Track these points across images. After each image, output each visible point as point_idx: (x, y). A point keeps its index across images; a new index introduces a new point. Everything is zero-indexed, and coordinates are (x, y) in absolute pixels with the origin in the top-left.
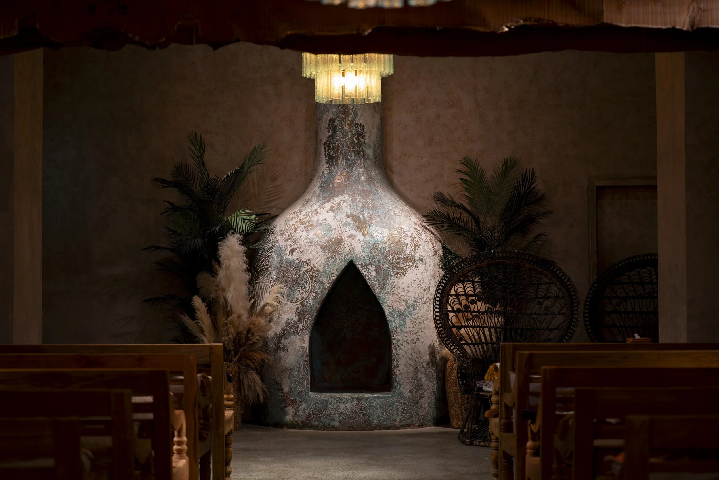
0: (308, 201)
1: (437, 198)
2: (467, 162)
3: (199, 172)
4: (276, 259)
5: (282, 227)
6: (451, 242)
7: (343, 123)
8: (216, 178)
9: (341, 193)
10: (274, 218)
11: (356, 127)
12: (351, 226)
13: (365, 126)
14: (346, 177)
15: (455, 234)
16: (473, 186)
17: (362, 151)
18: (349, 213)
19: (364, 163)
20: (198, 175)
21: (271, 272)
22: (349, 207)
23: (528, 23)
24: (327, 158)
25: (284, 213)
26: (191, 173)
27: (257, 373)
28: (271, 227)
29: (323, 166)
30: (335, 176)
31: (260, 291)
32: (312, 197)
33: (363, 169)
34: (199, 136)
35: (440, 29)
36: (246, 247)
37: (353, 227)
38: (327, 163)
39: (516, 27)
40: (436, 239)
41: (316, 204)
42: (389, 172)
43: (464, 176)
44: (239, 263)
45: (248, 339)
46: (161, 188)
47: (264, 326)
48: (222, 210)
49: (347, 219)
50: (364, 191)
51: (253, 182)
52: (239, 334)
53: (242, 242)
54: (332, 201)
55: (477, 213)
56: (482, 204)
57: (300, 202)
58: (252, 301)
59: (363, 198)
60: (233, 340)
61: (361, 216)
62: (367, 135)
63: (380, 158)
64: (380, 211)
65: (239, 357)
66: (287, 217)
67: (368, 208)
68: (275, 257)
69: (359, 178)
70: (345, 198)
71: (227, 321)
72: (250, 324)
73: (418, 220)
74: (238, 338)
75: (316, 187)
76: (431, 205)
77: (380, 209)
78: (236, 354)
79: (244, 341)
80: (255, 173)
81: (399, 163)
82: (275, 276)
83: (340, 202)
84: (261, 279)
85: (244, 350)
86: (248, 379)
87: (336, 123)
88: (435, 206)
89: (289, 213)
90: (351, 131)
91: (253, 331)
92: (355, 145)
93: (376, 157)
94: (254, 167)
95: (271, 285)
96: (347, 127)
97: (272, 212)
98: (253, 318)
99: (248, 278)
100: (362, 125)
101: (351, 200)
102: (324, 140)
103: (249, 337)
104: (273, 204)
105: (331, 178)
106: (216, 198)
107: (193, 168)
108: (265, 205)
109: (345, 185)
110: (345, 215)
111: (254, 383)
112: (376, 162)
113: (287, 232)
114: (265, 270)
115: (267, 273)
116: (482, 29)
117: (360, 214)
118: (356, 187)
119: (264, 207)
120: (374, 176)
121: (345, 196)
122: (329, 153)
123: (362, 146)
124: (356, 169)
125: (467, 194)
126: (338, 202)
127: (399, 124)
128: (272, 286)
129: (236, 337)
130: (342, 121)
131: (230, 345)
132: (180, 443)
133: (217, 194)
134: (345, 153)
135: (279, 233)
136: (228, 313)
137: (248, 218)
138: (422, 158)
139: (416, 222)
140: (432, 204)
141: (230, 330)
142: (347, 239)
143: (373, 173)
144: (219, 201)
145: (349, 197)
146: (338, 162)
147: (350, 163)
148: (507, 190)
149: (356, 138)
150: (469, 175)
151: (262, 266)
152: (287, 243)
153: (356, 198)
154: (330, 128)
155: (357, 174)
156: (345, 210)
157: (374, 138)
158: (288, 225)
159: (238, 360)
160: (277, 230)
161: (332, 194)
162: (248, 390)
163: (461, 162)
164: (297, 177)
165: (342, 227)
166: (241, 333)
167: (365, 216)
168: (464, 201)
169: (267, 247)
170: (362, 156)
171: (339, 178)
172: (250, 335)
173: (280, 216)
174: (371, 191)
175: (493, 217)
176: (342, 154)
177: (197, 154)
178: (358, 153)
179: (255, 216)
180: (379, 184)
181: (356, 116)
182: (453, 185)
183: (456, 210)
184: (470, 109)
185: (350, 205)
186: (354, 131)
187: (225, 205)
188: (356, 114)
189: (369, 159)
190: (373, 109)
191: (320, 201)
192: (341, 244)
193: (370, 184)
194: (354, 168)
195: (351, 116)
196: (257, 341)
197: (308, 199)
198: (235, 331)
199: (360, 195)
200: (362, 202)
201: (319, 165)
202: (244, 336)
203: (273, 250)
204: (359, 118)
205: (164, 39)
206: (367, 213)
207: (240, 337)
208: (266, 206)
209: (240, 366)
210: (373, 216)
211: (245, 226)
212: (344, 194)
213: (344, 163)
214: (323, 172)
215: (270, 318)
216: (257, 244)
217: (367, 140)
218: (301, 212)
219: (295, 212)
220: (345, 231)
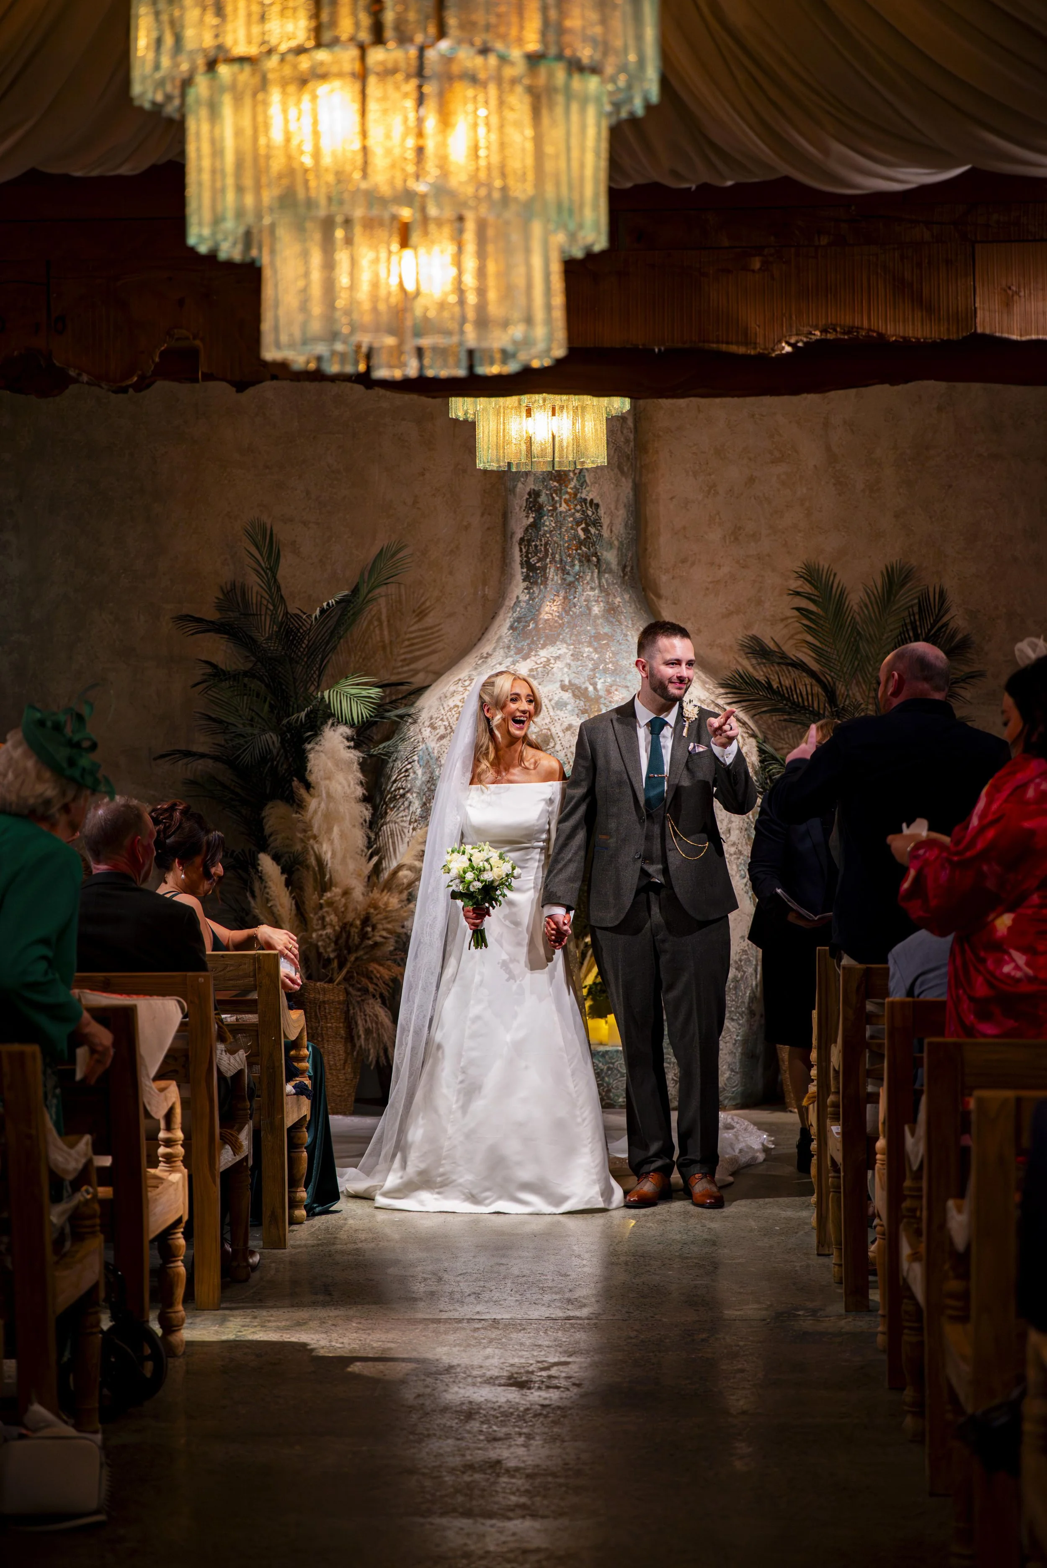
0: (486, 658)
1: (750, 647)
2: (811, 574)
3: (268, 602)
4: (420, 776)
5: (433, 710)
6: (779, 736)
7: (557, 498)
8: (301, 614)
9: (551, 640)
10: (420, 691)
11: (582, 506)
12: (569, 707)
13: (601, 503)
14: (563, 609)
15: (785, 720)
16: (822, 622)
17: (595, 554)
18: (567, 683)
19: (599, 579)
20: (267, 608)
21: (410, 802)
22: (566, 670)
23: (830, 336)
24: (525, 570)
25: (438, 682)
26: (254, 601)
27: (384, 1003)
28: (412, 711)
29: (517, 586)
30: (540, 607)
31: (390, 840)
32: (495, 649)
33: (597, 591)
34: (269, 527)
35: (660, 350)
36: (362, 752)
37: (573, 710)
38: (524, 580)
39: (805, 343)
40: (745, 730)
41: (501, 664)
42: (652, 596)
43: (804, 603)
44: (349, 786)
45: (364, 936)
46: (192, 634)
47: (397, 910)
48: (315, 676)
49: (563, 693)
50: (597, 637)
51: (379, 620)
52: (345, 927)
53: (352, 744)
54: (533, 658)
55: (832, 678)
56: (841, 660)
57: (471, 659)
58: (375, 859)
59: (596, 650)
60: (334, 939)
61: (591, 688)
62: (605, 521)
63: (632, 568)
64: (629, 677)
65: (348, 972)
66: (445, 690)
67: (605, 670)
68: (420, 772)
69: (589, 609)
70: (560, 652)
71: (322, 901)
72: (369, 906)
73: (707, 694)
74: (344, 935)
75: (502, 628)
76: (738, 662)
77: (629, 672)
78: (341, 966)
79: (357, 940)
80: (382, 601)
81: (673, 578)
82: (419, 810)
83: (549, 660)
84: (391, 815)
85: (357, 959)
86: (365, 1015)
87: (543, 499)
88: (745, 663)
89: (449, 681)
90: (573, 515)
91: (374, 920)
92: (581, 543)
93: (625, 567)
94: (382, 590)
95: (411, 827)
96: (563, 508)
97: (418, 680)
98: (376, 894)
99: (367, 814)
100: (595, 501)
101: (572, 655)
102: (519, 534)
103: (367, 932)
104: (420, 665)
105: (534, 610)
106: (302, 653)
107: (257, 593)
108: (402, 666)
109: (560, 625)
110: (558, 685)
111: (377, 1023)
112: (624, 577)
113: (442, 720)
114: (399, 797)
115: (403, 804)
116: (742, 350)
117: (587, 684)
118: (582, 629)
119: (400, 670)
120: (619, 606)
121: (560, 647)
122: (529, 559)
123: (594, 544)
124: (583, 591)
125: (810, 638)
126: (545, 659)
127: (672, 499)
128: (414, 829)
129: (341, 932)
130: (554, 495)
131: (329, 950)
132: (169, 1143)
133: (304, 646)
134: (561, 560)
135: (427, 723)
136: (324, 886)
137: (364, 693)
138: (719, 566)
139: (703, 698)
140: (740, 660)
141: (328, 919)
142: (561, 734)
143: (618, 599)
144: (308, 659)
145: (568, 649)
146: (547, 578)
147: (570, 579)
148: (891, 631)
149: (583, 529)
150: (814, 601)
151: (395, 790)
152: (442, 742)
153: (582, 650)
154: (531, 508)
155: (585, 601)
156: (559, 676)
157: (619, 527)
158: (445, 706)
159: (345, 979)
160: (424, 716)
161: (533, 642)
162: (366, 1039)
163: (797, 575)
164: (466, 608)
165: (551, 710)
166: (351, 925)
167: (599, 687)
168: (806, 653)
169: (404, 749)
170: (596, 566)
171: (550, 609)
172: (369, 929)
173: (432, 688)
174: (613, 636)
175: (864, 686)
176: (556, 562)
177: (263, 565)
178: (586, 559)
179: (378, 690)
180: (630, 622)
181: (583, 484)
182: (782, 620)
183: (789, 672)
184: (815, 466)
185: (569, 666)
186: (578, 515)
187: (320, 666)
188: (582, 480)
189: (610, 571)
190: (616, 470)
191: (511, 656)
192: (548, 745)
193: (611, 622)
194: (580, 589)
195: (572, 485)
196: (382, 940)
197: (487, 654)
198: (339, 920)
199: (590, 644)
200: (593, 659)
201: (510, 583)
202: (357, 930)
203: (416, 758)
204: (588, 489)
205: (135, 379)
206: (602, 680)
207: (349, 933)
208: (406, 669)
209: (350, 989)
210: (614, 688)
211: (358, 711)
212: (558, 643)
213: (558, 579)
214: (518, 597)
215: (410, 894)
216: (383, 745)
217: (606, 533)
218: (471, 680)
219: (460, 680)
220: (556, 718)
